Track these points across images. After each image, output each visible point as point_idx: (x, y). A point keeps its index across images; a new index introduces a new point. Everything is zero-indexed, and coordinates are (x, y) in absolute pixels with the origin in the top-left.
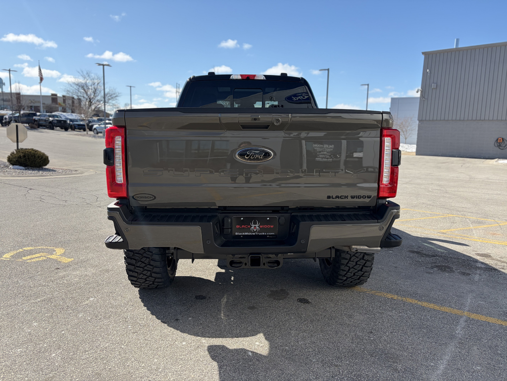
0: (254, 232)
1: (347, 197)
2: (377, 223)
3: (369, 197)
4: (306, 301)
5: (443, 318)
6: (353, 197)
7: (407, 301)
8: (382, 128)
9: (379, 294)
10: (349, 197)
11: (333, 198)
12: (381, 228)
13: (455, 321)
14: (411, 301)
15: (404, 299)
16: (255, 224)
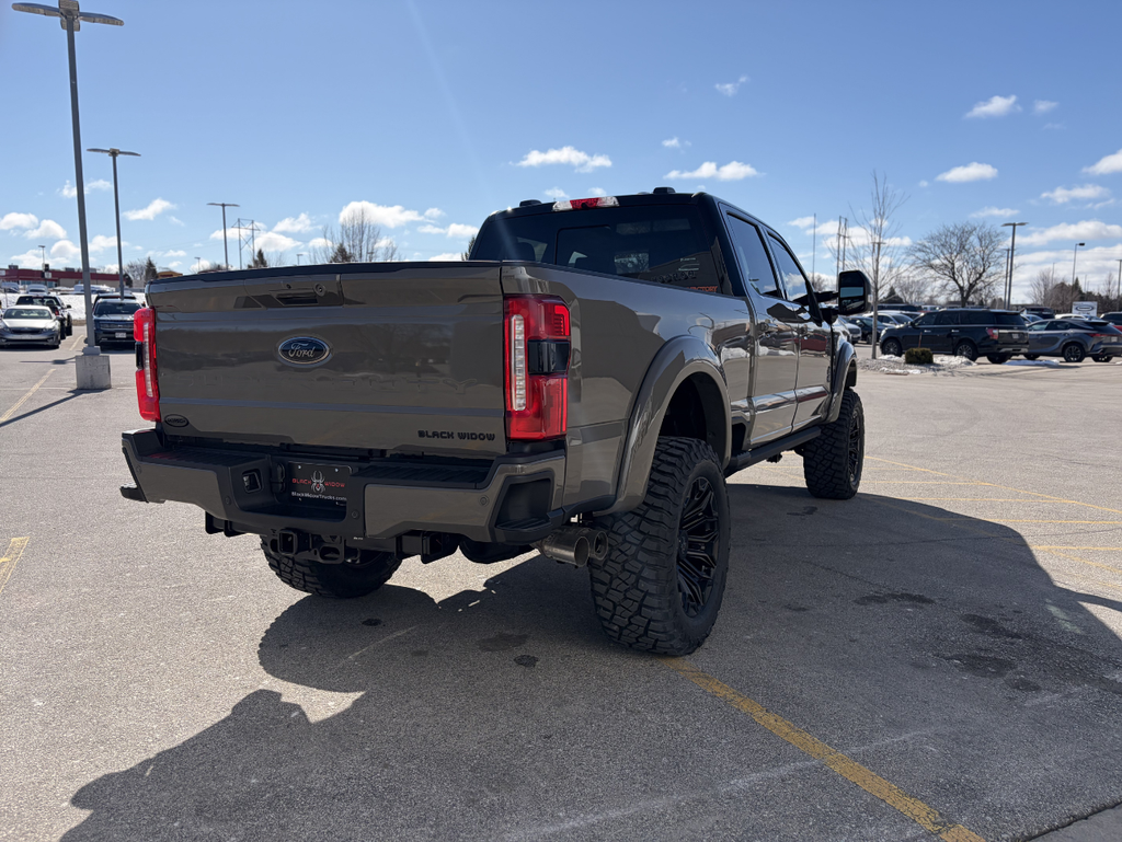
0: (317, 493)
1: (450, 435)
2: (476, 488)
3: (491, 437)
4: (527, 662)
5: (757, 751)
6: (462, 436)
7: (738, 704)
8: (506, 297)
9: (701, 680)
10: (455, 435)
11: (429, 437)
12: (483, 502)
13: (776, 761)
14: (745, 707)
15: (739, 699)
16: (318, 478)
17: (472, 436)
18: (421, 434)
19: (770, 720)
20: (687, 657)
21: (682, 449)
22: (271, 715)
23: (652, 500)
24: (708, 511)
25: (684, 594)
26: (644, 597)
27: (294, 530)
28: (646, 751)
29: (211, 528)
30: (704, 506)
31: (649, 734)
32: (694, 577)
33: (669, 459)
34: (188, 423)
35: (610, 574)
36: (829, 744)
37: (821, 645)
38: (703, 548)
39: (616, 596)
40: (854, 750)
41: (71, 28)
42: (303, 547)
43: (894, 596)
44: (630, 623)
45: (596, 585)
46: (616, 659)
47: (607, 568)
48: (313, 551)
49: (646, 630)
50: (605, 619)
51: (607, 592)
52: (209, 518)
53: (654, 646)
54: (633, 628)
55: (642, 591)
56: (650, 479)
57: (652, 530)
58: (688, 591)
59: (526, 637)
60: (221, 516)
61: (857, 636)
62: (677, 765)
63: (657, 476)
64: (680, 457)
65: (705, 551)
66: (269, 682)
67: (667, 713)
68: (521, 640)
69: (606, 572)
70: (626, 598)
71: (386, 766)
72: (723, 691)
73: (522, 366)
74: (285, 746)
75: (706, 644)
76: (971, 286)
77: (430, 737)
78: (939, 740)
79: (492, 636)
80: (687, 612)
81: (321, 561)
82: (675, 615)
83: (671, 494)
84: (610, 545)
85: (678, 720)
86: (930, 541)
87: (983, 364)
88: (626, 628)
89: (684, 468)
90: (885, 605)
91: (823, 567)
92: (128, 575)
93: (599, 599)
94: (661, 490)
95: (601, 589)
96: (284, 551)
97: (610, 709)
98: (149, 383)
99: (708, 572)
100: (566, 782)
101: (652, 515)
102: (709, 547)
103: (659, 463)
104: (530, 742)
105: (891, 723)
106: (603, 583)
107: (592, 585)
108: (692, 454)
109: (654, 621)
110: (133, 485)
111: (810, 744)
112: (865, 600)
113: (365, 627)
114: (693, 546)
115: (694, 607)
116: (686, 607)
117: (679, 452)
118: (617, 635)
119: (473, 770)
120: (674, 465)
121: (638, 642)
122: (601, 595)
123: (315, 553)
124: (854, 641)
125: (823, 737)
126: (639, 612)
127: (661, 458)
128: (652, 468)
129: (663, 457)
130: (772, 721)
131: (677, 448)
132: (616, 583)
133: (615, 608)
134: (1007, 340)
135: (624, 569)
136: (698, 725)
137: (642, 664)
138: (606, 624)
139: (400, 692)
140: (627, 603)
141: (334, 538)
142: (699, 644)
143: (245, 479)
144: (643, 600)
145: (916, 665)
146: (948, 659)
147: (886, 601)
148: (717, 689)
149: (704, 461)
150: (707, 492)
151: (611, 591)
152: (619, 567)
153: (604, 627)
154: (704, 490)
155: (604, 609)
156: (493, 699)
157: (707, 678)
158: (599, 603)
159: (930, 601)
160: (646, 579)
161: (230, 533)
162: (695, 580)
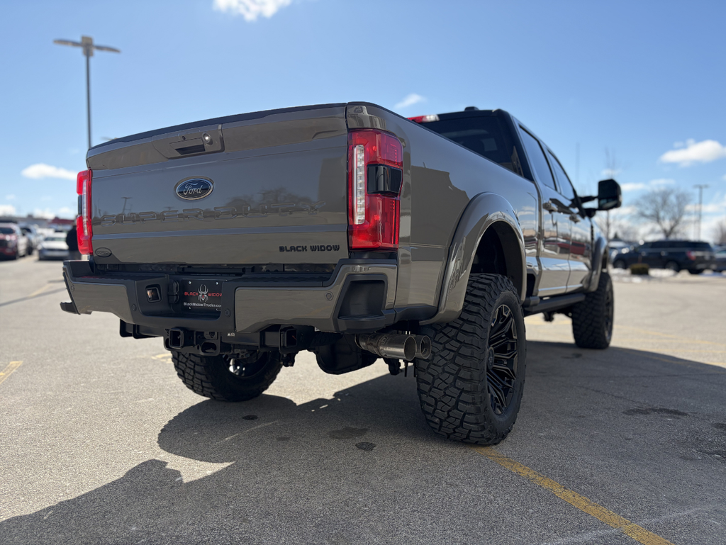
0: (203, 302)
1: (304, 249)
2: (323, 286)
3: (337, 248)
4: (368, 447)
5: (561, 520)
6: (313, 249)
7: (539, 482)
8: (351, 131)
9: (507, 463)
10: (308, 248)
11: (288, 251)
12: (329, 296)
13: (580, 529)
14: (546, 484)
15: (540, 479)
16: (203, 290)
17: (321, 248)
18: (282, 249)
19: (569, 496)
20: (494, 447)
21: (491, 280)
22: (160, 479)
23: (466, 316)
24: (509, 334)
25: (492, 396)
26: (461, 393)
27: (182, 328)
28: (464, 516)
29: (124, 333)
30: (506, 329)
31: (466, 502)
32: (499, 385)
33: (480, 286)
34: (111, 254)
35: (433, 376)
36: (624, 516)
37: (602, 441)
38: (506, 363)
39: (437, 394)
40: (646, 521)
41: (88, 54)
42: (188, 343)
43: (654, 410)
44: (449, 416)
45: (421, 384)
46: (437, 447)
47: (430, 371)
48: (196, 347)
49: (462, 421)
50: (429, 413)
51: (430, 390)
52: (123, 324)
53: (468, 437)
54: (451, 420)
55: (459, 389)
56: (465, 301)
57: (467, 339)
58: (495, 396)
59: (366, 430)
60: (130, 321)
61: (631, 436)
62: (492, 528)
63: (471, 299)
64: (489, 285)
65: (507, 365)
66: (163, 455)
67: (480, 487)
68: (362, 432)
69: (430, 373)
70: (445, 395)
71: (245, 520)
72: (526, 472)
73: (362, 188)
74: (165, 503)
75: (509, 438)
76: (672, 228)
77: (284, 500)
78: (718, 515)
79: (340, 428)
80: (494, 410)
81: (202, 354)
82: (485, 410)
83: (481, 312)
84: (432, 352)
85: (490, 493)
86: (674, 375)
87: (684, 275)
88: (445, 420)
89: (492, 293)
90: (648, 416)
91: (593, 390)
92: (82, 385)
93: (424, 396)
94: (474, 309)
95: (425, 387)
96: (173, 345)
97: (432, 483)
98: (86, 226)
99: (510, 382)
100: (396, 538)
101: (466, 327)
102: (510, 362)
103: (472, 289)
104: (366, 506)
105: (674, 501)
106: (427, 383)
107: (418, 385)
108: (498, 284)
109: (469, 414)
110: (69, 301)
111: (607, 517)
112: (631, 412)
113: (245, 421)
114: (497, 361)
115: (499, 407)
116: (494, 406)
117: (488, 282)
118: (437, 427)
119: (317, 526)
120: (484, 290)
121: (455, 432)
122: (425, 393)
123: (198, 348)
124: (629, 439)
125: (618, 511)
126: (456, 407)
127: (473, 285)
128: (467, 293)
129: (475, 285)
130: (571, 496)
131: (486, 279)
132: (437, 382)
133: (436, 404)
134: (701, 260)
135: (444, 371)
136: (507, 497)
137: (458, 453)
138: (429, 417)
139: (264, 465)
140: (446, 399)
141: (212, 334)
142: (504, 437)
143: (148, 293)
144: (459, 396)
145: (684, 458)
146: (711, 454)
147: (648, 413)
148: (520, 470)
149: (507, 292)
150: (509, 318)
151: (433, 389)
152: (440, 370)
153: (427, 419)
154: (507, 316)
155: (428, 404)
156: (338, 472)
157: (511, 462)
158: (423, 399)
159: (684, 414)
160: (461, 379)
161: (138, 336)
162: (500, 388)
